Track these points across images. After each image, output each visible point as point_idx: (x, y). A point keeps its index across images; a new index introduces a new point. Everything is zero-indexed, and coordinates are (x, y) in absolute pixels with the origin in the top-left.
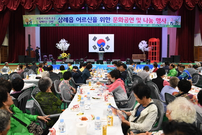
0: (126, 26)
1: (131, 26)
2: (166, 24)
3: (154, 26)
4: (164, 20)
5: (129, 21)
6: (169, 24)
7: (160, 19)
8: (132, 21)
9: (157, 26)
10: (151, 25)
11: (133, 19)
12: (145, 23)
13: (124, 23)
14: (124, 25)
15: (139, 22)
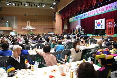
0: (93, 16)
1: (94, 15)
2: (112, 9)
3: (105, 12)
4: (110, 7)
5: (93, 13)
6: (114, 8)
7: (108, 7)
8: (95, 13)
9: (107, 12)
10: (103, 12)
11: (95, 12)
12: (100, 12)
13: (92, 15)
14: (92, 16)
15: (98, 12)
